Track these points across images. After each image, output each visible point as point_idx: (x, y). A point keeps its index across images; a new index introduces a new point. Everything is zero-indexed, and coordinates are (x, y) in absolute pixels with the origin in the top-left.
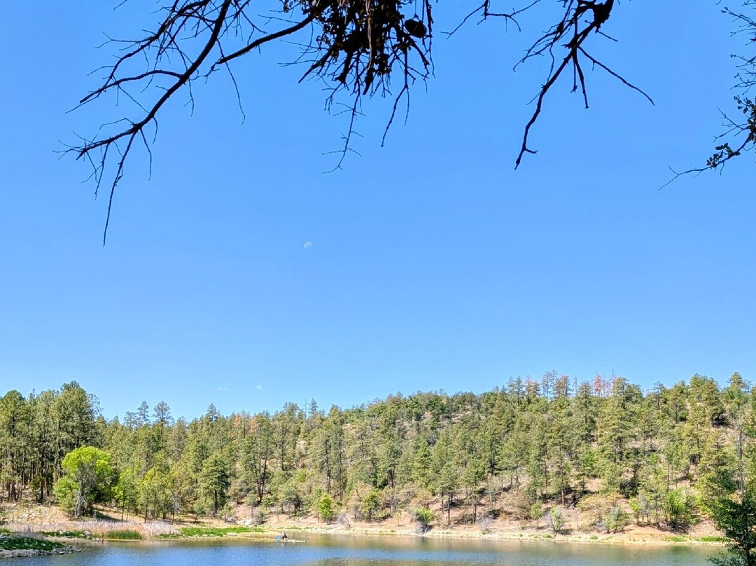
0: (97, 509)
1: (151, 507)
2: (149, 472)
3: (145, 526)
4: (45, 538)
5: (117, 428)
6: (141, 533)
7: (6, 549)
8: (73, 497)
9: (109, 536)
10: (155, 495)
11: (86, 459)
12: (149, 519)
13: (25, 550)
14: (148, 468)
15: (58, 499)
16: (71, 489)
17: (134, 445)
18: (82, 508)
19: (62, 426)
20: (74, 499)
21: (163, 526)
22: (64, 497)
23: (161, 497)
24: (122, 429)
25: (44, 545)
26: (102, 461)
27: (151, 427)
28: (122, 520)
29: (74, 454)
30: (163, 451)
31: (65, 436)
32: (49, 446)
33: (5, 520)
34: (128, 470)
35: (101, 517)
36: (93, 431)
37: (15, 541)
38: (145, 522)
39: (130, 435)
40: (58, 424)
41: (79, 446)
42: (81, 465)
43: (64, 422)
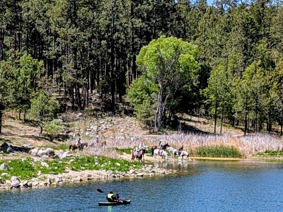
0: (181, 119)
1: (252, 115)
2: (248, 69)
3: (244, 140)
4: (119, 156)
5: (204, 11)
6: (240, 149)
7: (73, 169)
8: (152, 103)
9: (200, 153)
10: (257, 100)
11: (166, 54)
12: (249, 131)
13: (95, 171)
14: (246, 63)
15: (133, 107)
16: (148, 92)
17: (228, 34)
18: (164, 118)
19: (135, 11)
20: (154, 106)
21: (268, 140)
22: (141, 103)
23: (264, 102)
24: (211, 13)
25: (119, 165)
26: (187, 56)
27: (248, 8)
28: (214, 134)
29: (152, 47)
30: (265, 40)
31: (138, 23)
32: (119, 38)
33: (69, 134)
34: (220, 67)
35: (188, 129)
36: (174, 16)
37: (83, 160)
38: (245, 135)
39: (223, 20)
40: (130, 9)
41: (156, 37)
42: (160, 61)
43: (137, 6)
